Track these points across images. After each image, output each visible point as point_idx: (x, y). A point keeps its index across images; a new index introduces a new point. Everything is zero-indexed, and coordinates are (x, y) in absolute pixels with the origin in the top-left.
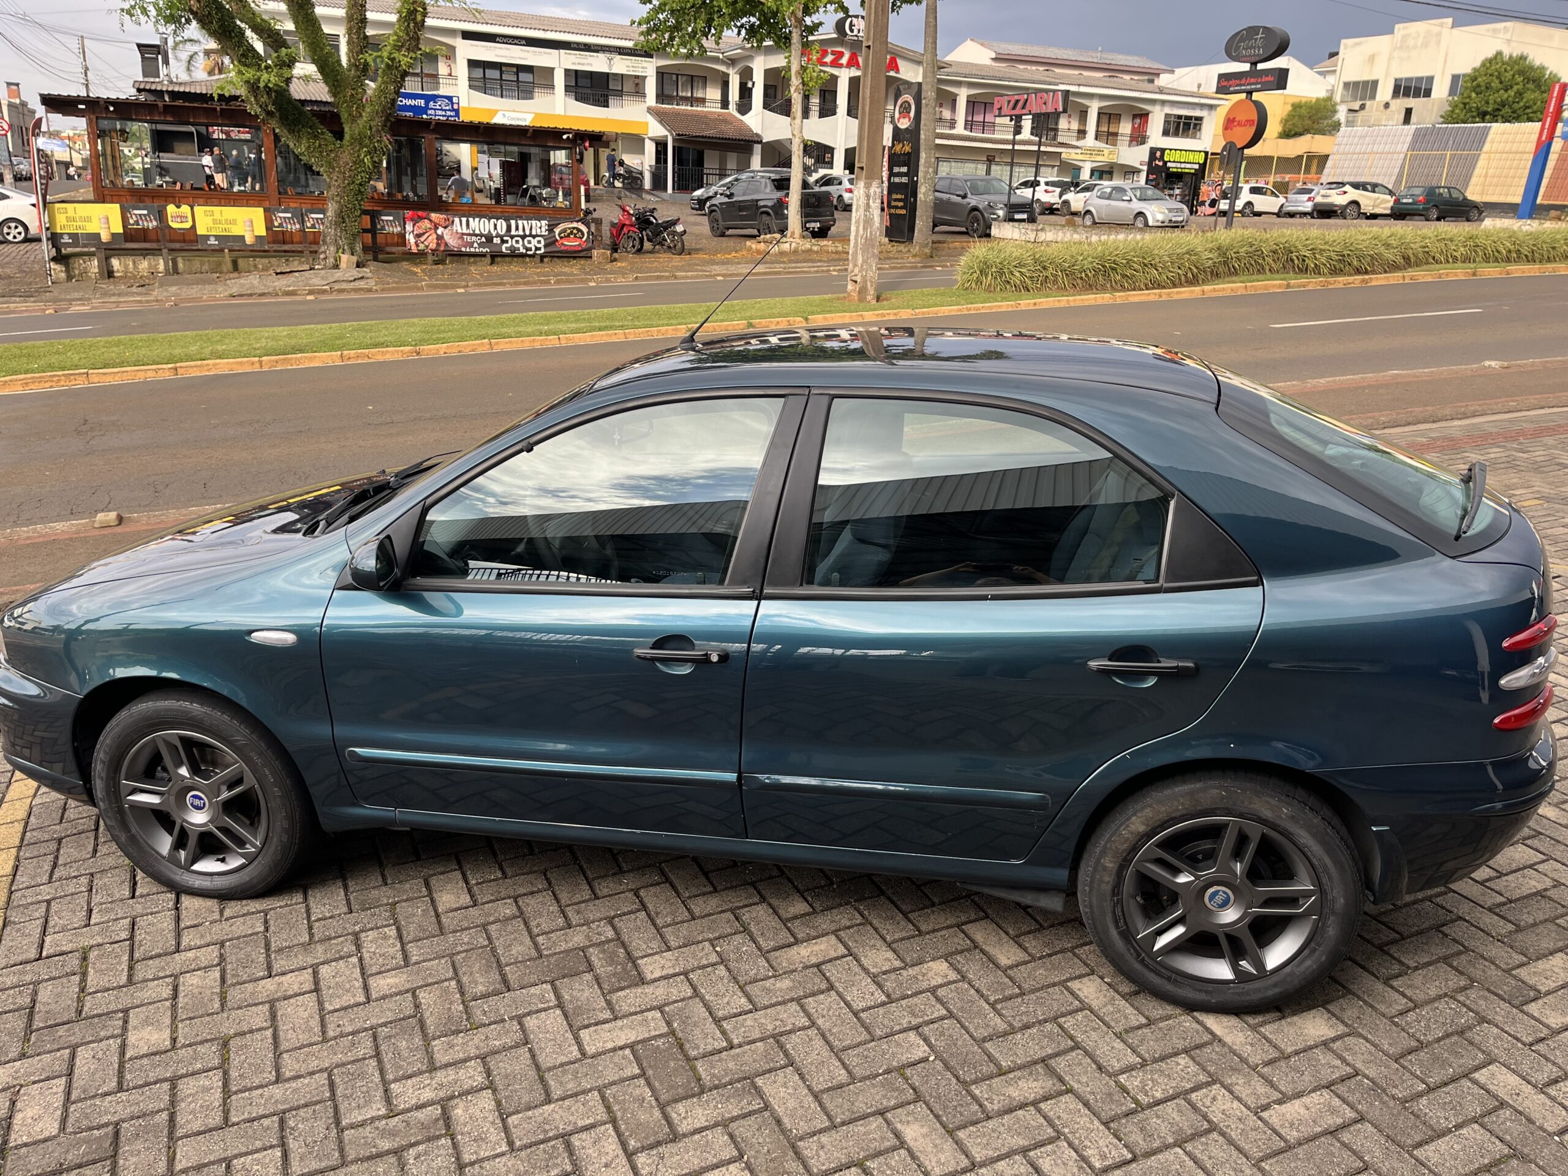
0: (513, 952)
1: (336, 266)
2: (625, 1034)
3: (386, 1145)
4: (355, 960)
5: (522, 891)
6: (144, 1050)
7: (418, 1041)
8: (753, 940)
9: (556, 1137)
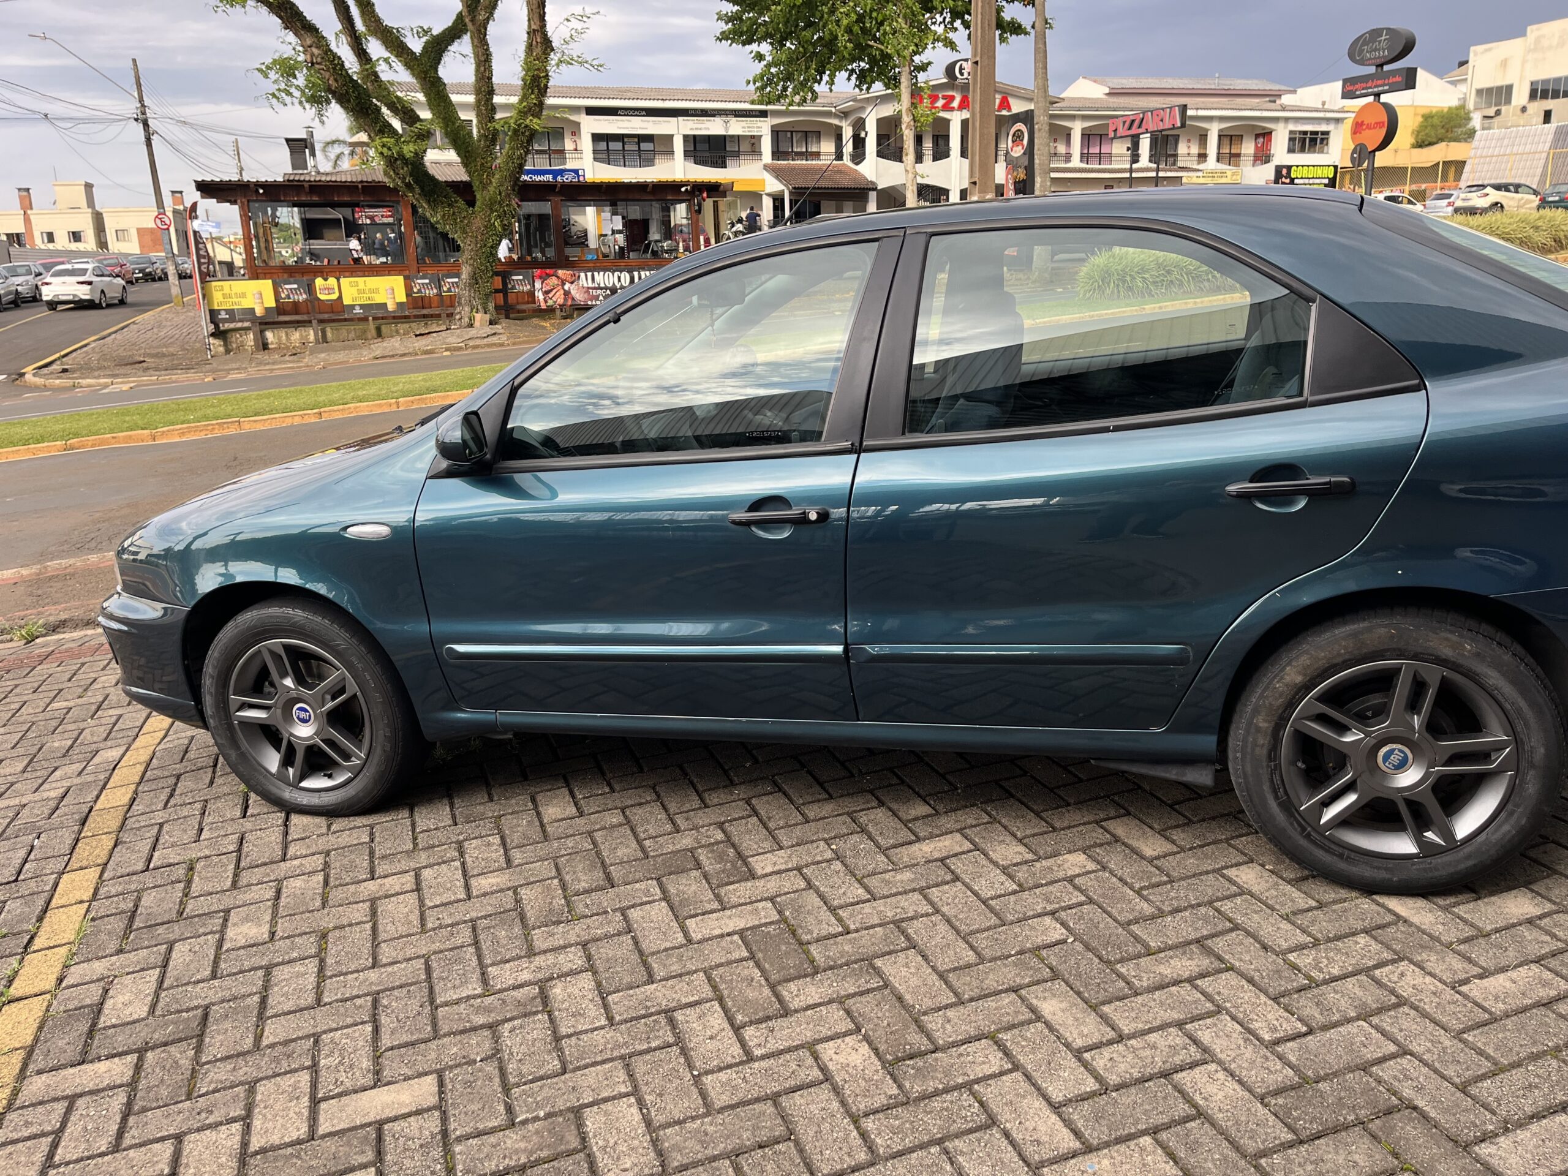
0: (619, 854)
1: (471, 325)
2: (734, 921)
3: (480, 1020)
4: (457, 864)
5: (630, 802)
6: (242, 942)
7: (517, 930)
8: (871, 838)
9: (659, 1013)
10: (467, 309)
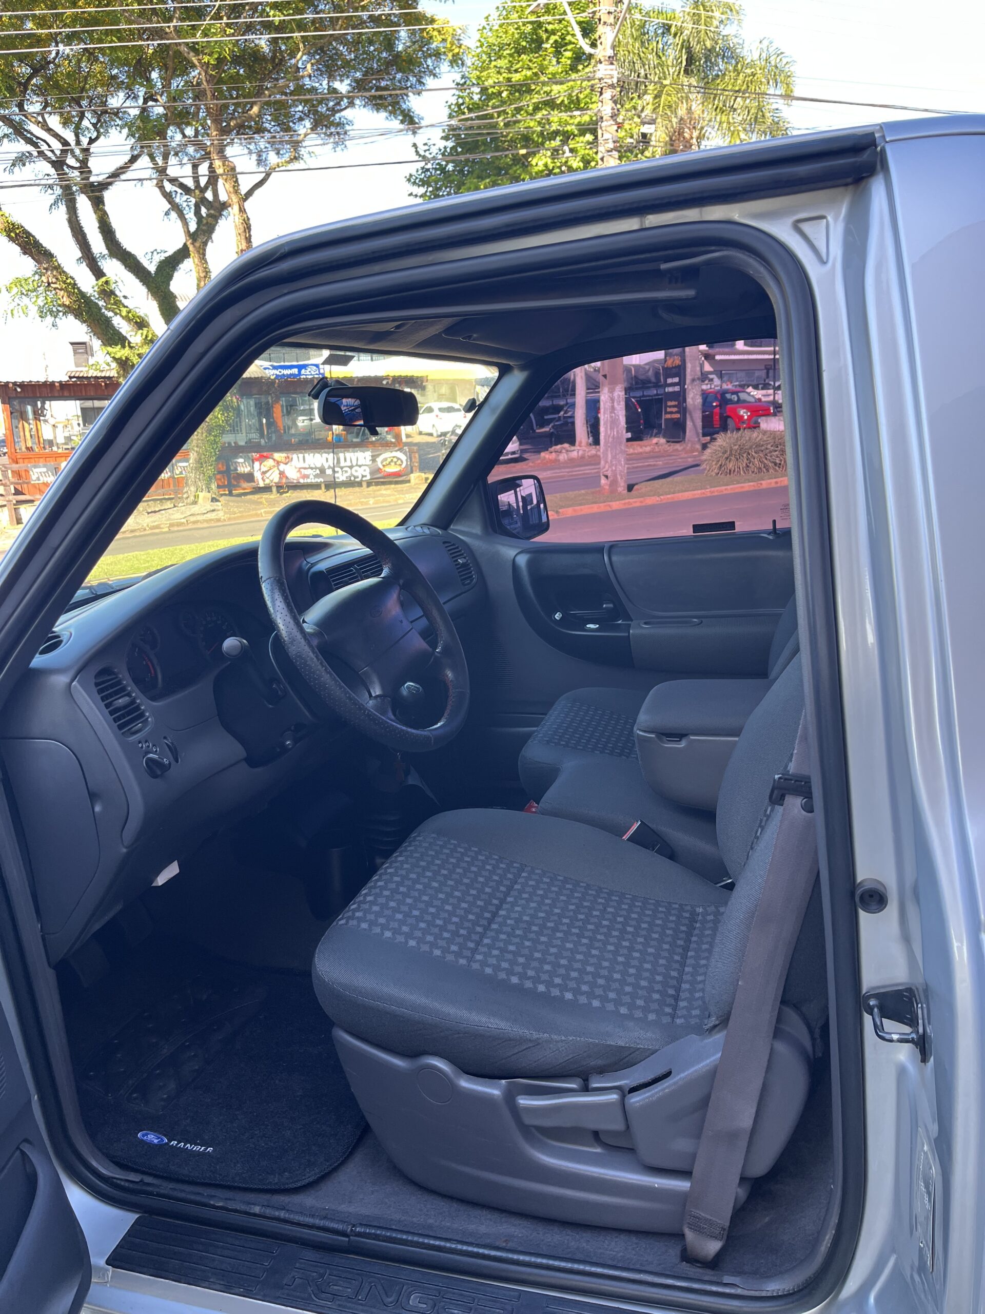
1: (195, 502)
10: (193, 489)
